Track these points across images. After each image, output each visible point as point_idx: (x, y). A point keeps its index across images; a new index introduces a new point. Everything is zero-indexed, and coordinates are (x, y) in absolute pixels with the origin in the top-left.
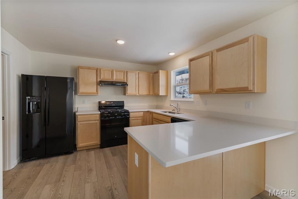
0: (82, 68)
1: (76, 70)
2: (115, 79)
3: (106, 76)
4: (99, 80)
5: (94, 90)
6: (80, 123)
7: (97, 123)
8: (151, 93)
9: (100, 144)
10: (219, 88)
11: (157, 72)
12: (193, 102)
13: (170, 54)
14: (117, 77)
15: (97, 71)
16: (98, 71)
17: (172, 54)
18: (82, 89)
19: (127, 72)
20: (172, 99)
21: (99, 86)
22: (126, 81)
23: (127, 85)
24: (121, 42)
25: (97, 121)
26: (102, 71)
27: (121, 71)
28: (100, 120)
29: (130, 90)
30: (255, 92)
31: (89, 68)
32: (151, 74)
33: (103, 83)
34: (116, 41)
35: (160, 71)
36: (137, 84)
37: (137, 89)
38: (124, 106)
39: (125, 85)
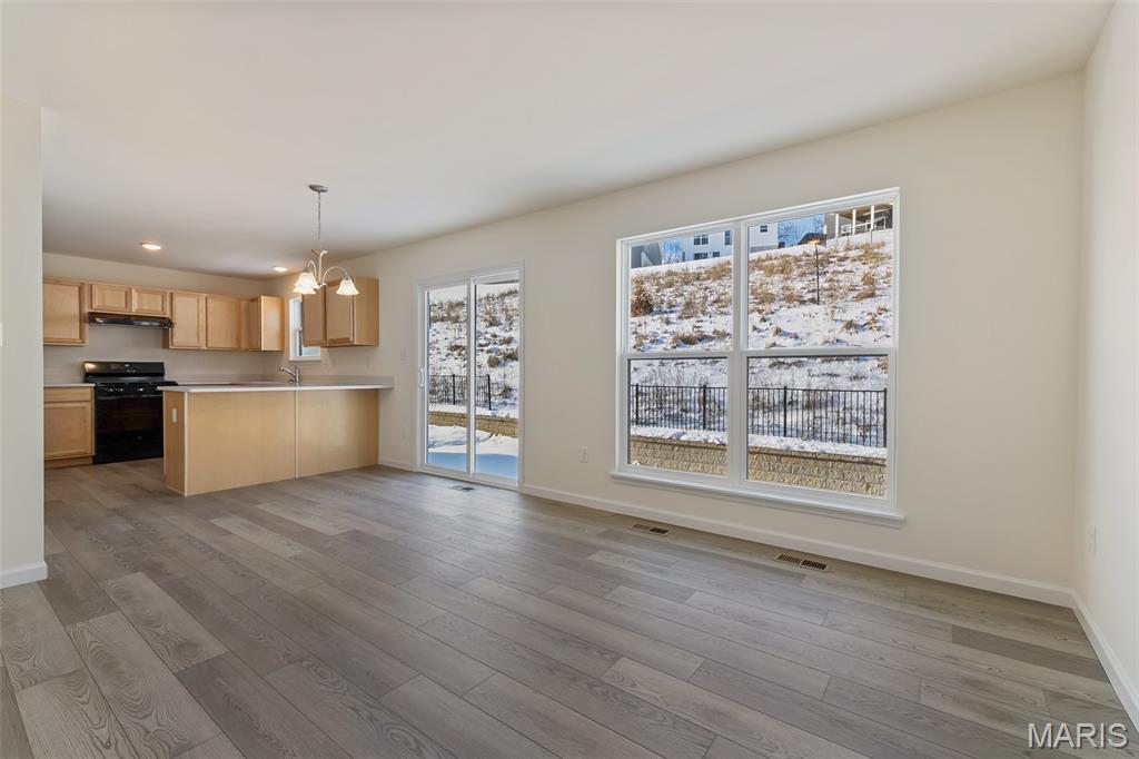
2: (134, 309)
3: (108, 303)
4: (87, 310)
5: (75, 334)
7: (84, 408)
8: (244, 346)
9: (93, 454)
10: (331, 338)
11: (256, 300)
13: (275, 268)
14: (143, 306)
15: (80, 288)
16: (84, 290)
17: (281, 270)
19: (172, 294)
20: (291, 359)
21: (87, 325)
22: (168, 316)
23: (173, 325)
24: (152, 247)
25: (84, 404)
26: (96, 290)
27: (153, 292)
28: (93, 402)
29: (182, 335)
30: (356, 342)
32: (244, 303)
34: (141, 244)
35: (262, 297)
36: (203, 322)
37: (203, 335)
38: (162, 374)
39: (166, 324)
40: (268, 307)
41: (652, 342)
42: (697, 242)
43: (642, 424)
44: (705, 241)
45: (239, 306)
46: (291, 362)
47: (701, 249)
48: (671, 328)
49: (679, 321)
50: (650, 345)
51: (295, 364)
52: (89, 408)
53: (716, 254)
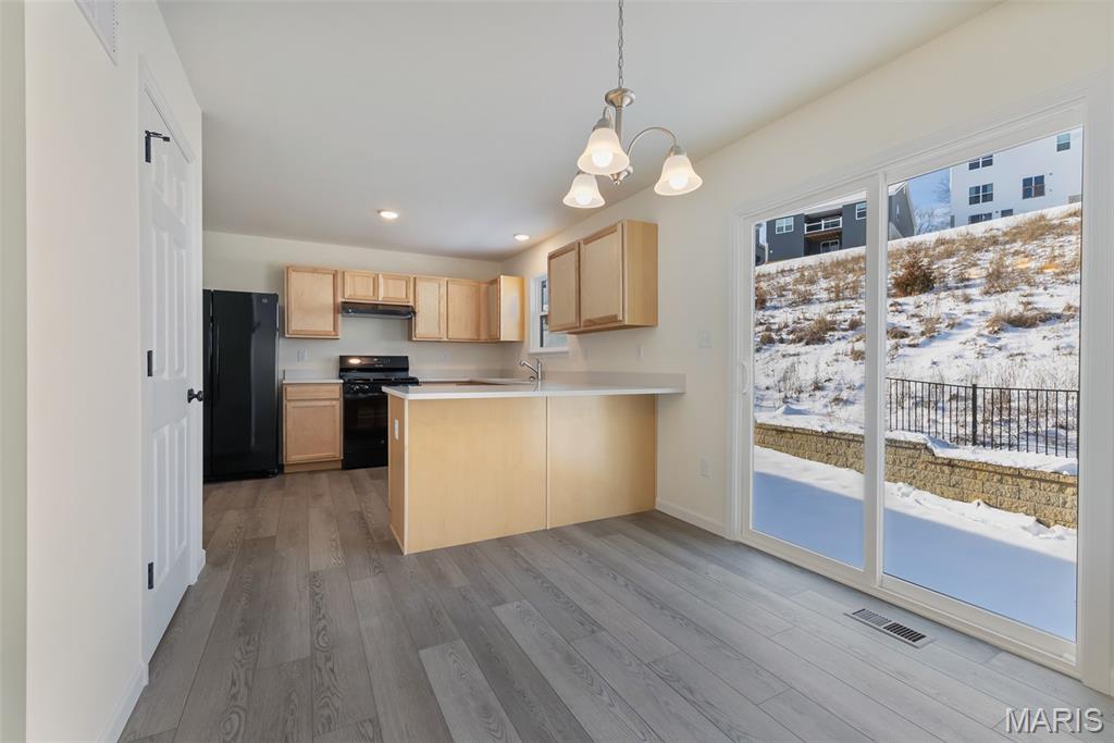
0: (298, 269)
1: (282, 275)
2: (382, 297)
3: (358, 291)
4: (340, 300)
5: (329, 326)
6: (293, 404)
7: (333, 406)
8: (483, 337)
9: (342, 458)
10: (588, 318)
11: (495, 282)
12: (566, 353)
13: (517, 237)
14: (389, 293)
15: (334, 276)
16: (337, 277)
17: (522, 238)
18: (297, 322)
19: (415, 279)
20: (532, 351)
21: (340, 315)
22: (411, 304)
23: (415, 313)
24: (389, 215)
25: (334, 402)
26: (347, 278)
27: (398, 278)
28: (342, 399)
29: (425, 326)
30: (626, 323)
31: (315, 270)
32: (484, 286)
33: (349, 308)
34: (379, 212)
35: (502, 277)
36: (443, 310)
37: (443, 325)
38: (407, 369)
39: (409, 313)
40: (508, 288)
41: (952, 326)
42: (974, 200)
43: (984, 444)
44: (988, 198)
45: (478, 291)
46: (531, 354)
47: (981, 208)
48: (976, 307)
49: (986, 297)
50: (947, 330)
51: (537, 357)
52: (338, 406)
53: (1007, 213)
